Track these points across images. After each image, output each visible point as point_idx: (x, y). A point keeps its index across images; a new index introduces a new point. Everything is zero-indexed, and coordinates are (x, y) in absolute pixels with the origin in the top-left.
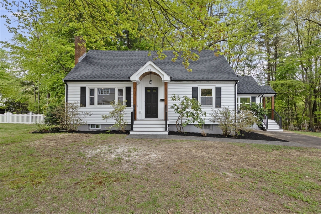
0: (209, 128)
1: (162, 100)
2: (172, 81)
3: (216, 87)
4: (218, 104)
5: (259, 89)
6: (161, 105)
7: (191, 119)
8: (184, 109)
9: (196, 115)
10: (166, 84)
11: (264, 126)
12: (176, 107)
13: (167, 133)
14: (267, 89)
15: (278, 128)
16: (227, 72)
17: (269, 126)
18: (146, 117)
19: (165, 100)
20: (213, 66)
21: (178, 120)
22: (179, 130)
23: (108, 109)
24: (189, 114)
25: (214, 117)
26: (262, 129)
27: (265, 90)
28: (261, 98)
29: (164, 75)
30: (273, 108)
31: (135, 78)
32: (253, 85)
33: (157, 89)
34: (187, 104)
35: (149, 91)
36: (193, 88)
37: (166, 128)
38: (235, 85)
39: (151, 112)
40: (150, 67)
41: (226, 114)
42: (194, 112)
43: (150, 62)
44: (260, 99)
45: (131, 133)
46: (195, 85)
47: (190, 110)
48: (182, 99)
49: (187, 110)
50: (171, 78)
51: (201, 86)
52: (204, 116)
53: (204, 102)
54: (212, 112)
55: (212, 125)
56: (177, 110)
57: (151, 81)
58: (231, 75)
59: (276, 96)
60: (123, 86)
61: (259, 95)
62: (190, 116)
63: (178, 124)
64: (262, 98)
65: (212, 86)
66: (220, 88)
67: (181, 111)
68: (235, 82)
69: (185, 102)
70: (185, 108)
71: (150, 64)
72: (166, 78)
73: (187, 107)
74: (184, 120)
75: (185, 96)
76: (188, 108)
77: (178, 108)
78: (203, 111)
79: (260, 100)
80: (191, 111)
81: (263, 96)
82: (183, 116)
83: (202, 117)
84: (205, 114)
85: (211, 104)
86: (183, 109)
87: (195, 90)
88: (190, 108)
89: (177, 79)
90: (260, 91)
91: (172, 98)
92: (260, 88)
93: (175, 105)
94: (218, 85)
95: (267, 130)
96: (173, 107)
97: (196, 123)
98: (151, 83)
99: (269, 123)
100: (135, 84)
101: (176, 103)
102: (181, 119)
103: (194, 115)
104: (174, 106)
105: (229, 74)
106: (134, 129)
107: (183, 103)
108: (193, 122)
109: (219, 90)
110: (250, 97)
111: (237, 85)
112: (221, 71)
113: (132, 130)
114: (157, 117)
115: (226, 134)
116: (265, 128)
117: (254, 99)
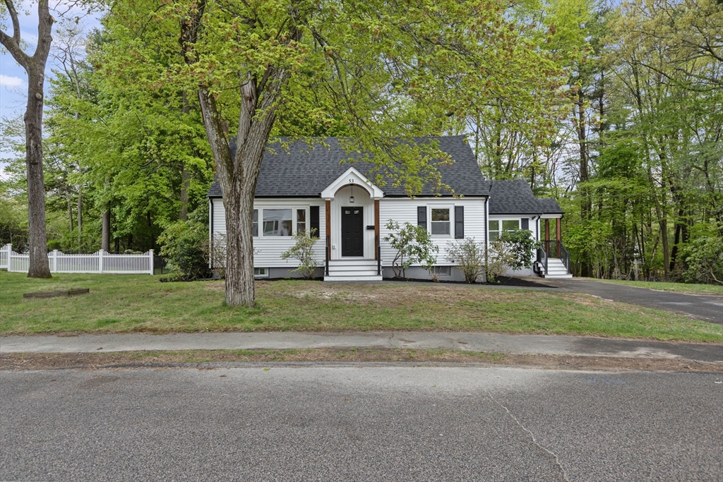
0: (445, 272)
1: (370, 228)
2: (386, 196)
3: (455, 207)
4: (460, 234)
5: (535, 206)
6: (368, 237)
7: (416, 256)
8: (406, 242)
9: (423, 250)
10: (377, 203)
11: (542, 269)
12: (392, 239)
13: (380, 278)
14: (549, 205)
15: (565, 273)
16: (474, 180)
17: (549, 269)
18: (343, 255)
19: (375, 228)
20: (452, 170)
21: (395, 259)
22: (398, 274)
23: (288, 242)
24: (413, 250)
25: (452, 253)
26: (539, 273)
27: (545, 207)
28: (537, 221)
29: (373, 190)
30: (559, 238)
31: (328, 193)
32: (526, 198)
33: (361, 209)
34: (410, 234)
35: (347, 212)
36: (418, 207)
37: (379, 271)
38: (486, 203)
39: (353, 246)
40: (352, 177)
41: (470, 249)
42: (421, 246)
43: (352, 169)
44: (535, 222)
45: (326, 279)
46: (422, 204)
47: (414, 243)
48: (403, 227)
49: (410, 243)
50: (384, 194)
51: (431, 205)
52: (436, 252)
53: (436, 230)
54: (447, 246)
55: (450, 266)
56: (394, 243)
57: (352, 197)
58: (480, 186)
59: (563, 216)
60: (306, 205)
61: (533, 216)
62: (414, 253)
63: (395, 265)
64: (539, 221)
65: (449, 205)
66: (462, 208)
67: (401, 246)
68: (484, 198)
69: (406, 231)
70: (406, 240)
71: (352, 172)
72: (377, 193)
73: (409, 238)
74: (406, 259)
75: (407, 223)
76: (411, 240)
77: (395, 240)
78: (434, 245)
79: (535, 224)
80: (417, 244)
81: (539, 217)
82: (404, 252)
83: (432, 254)
84: (437, 248)
85: (448, 233)
86: (403, 242)
87: (422, 211)
88: (414, 240)
89: (394, 194)
90: (536, 209)
91: (387, 224)
92: (536, 204)
93: (392, 236)
94: (459, 204)
95: (546, 277)
96: (387, 239)
97: (424, 263)
98: (352, 200)
99: (549, 265)
100: (328, 204)
101: (392, 232)
102: (400, 257)
103: (421, 251)
104: (389, 237)
105: (476, 185)
106: (330, 274)
107: (403, 233)
108: (420, 261)
109: (459, 211)
110: (519, 218)
111: (488, 202)
112: (464, 178)
113: (327, 274)
114: (362, 255)
115: (470, 279)
116: (543, 273)
117: (525, 222)
